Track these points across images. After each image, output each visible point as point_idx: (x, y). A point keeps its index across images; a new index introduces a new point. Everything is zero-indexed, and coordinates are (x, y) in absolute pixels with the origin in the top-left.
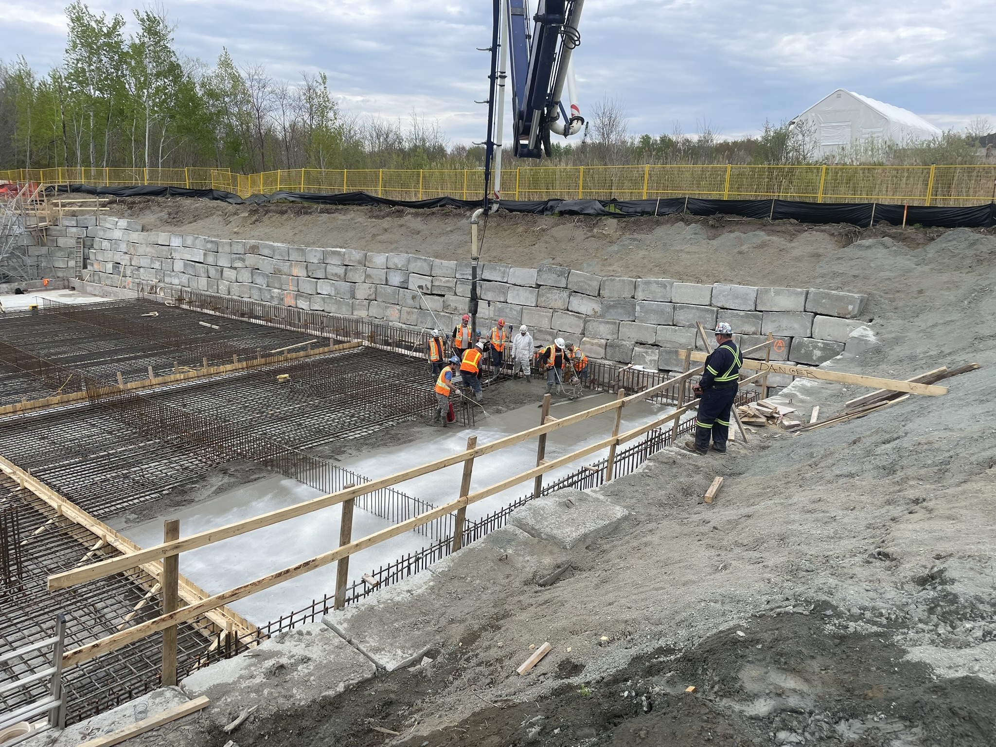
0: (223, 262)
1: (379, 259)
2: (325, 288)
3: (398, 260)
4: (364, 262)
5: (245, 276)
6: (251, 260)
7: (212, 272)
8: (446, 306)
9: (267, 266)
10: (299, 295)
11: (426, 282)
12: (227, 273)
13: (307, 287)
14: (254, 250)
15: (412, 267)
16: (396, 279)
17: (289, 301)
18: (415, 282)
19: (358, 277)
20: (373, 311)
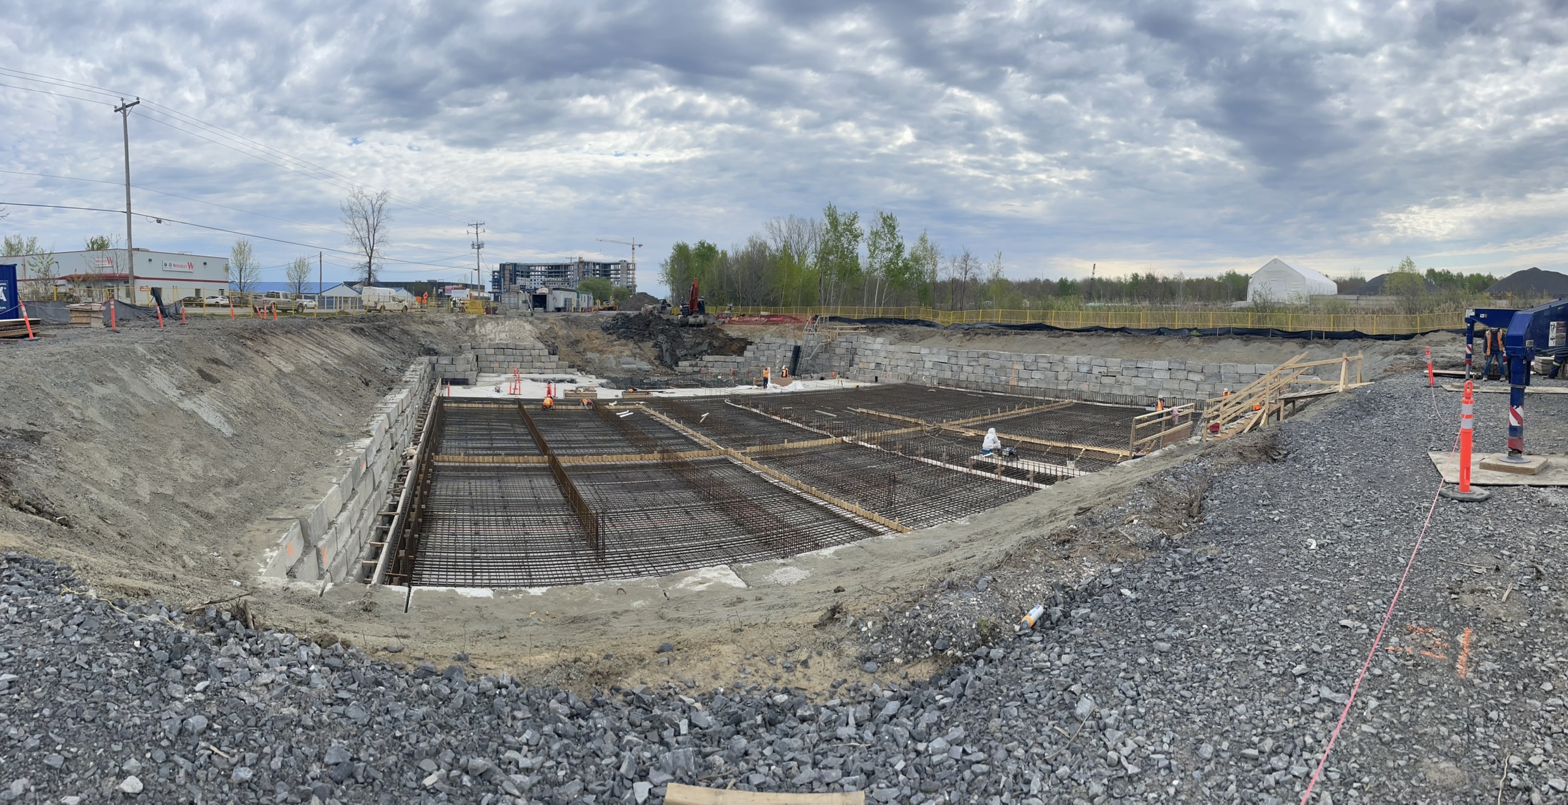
0: (962, 362)
1: (1073, 359)
2: (1037, 375)
3: (1085, 359)
4: (1062, 361)
5: (980, 370)
6: (983, 361)
7: (955, 368)
8: (1117, 381)
9: (995, 364)
10: (1020, 379)
11: (1104, 370)
12: (965, 368)
13: (1025, 375)
14: (985, 355)
15: (1093, 363)
16: (1084, 369)
17: (1013, 383)
18: (1096, 371)
19: (1060, 369)
20: (1071, 386)
